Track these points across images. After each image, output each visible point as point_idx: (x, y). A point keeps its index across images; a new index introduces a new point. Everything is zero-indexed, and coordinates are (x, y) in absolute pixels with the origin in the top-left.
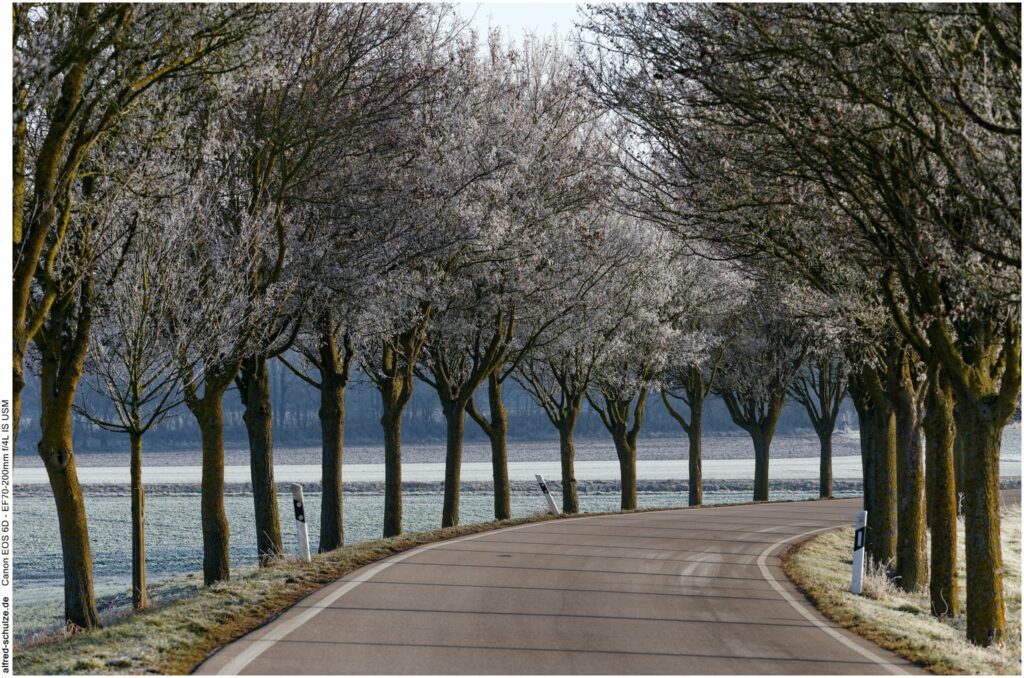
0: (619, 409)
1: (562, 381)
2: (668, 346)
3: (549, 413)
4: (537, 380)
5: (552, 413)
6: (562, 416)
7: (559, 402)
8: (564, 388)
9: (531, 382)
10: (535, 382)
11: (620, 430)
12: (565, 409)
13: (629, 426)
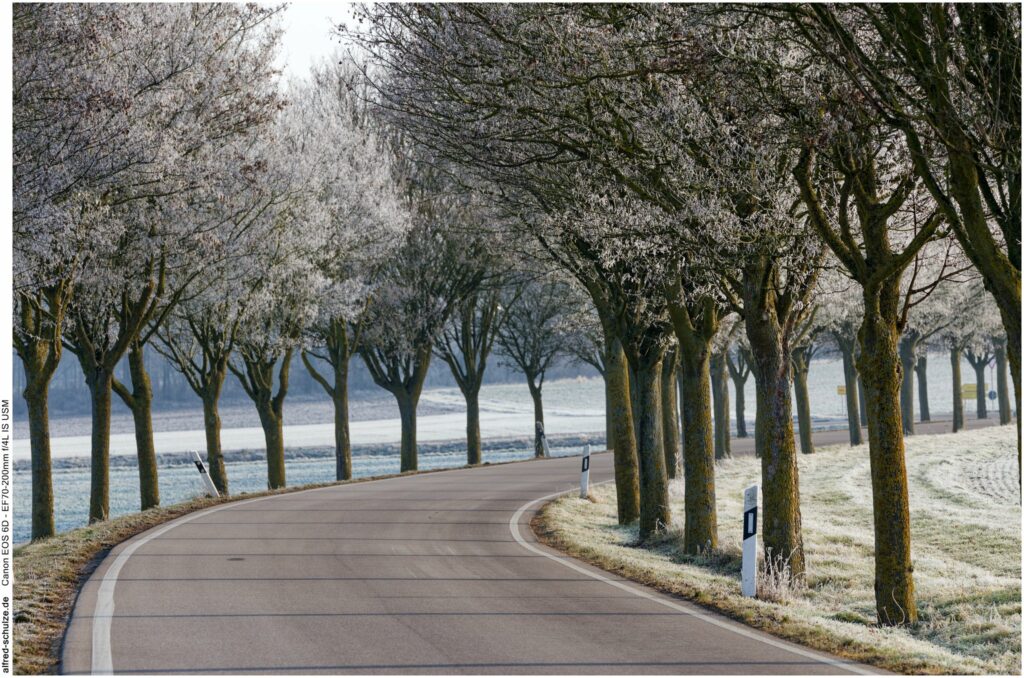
0: (263, 371)
1: (203, 342)
2: (317, 297)
3: (189, 380)
4: (176, 344)
5: (192, 379)
6: (204, 381)
7: (200, 366)
8: (206, 349)
9: (168, 344)
10: (173, 345)
11: (263, 396)
12: (209, 374)
13: (274, 392)
